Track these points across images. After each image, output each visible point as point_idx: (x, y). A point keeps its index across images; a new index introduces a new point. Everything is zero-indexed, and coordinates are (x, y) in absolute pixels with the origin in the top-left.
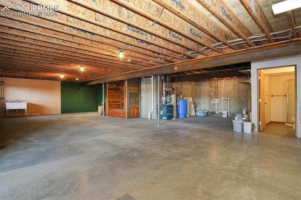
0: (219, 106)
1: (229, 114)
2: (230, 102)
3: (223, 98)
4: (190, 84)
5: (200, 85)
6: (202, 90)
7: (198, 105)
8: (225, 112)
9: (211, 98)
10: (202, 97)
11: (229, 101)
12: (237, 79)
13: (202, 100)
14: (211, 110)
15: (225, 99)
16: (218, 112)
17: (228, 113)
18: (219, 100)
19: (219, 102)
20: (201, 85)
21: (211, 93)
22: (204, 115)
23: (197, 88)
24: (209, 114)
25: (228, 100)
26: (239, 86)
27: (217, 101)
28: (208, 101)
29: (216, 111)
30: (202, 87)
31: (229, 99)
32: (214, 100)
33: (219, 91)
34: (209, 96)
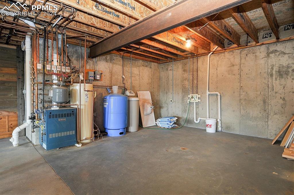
0: (200, 108)
1: (219, 125)
2: (222, 101)
3: (208, 93)
4: (146, 66)
5: (167, 69)
6: (171, 77)
7: (164, 106)
8: (211, 122)
9: (185, 91)
10: (171, 91)
11: (219, 97)
12: (237, 51)
13: (170, 96)
14: (185, 116)
15: (211, 93)
16: (198, 121)
17: (217, 121)
18: (200, 96)
19: (200, 100)
20: (169, 69)
21: (186, 83)
22: (170, 127)
23: (163, 74)
24: (182, 123)
25: (217, 95)
26: (241, 65)
27: (195, 99)
28: (181, 98)
29: (195, 118)
30: (170, 73)
31: (219, 94)
32: (190, 96)
33: (199, 79)
34: (182, 89)
